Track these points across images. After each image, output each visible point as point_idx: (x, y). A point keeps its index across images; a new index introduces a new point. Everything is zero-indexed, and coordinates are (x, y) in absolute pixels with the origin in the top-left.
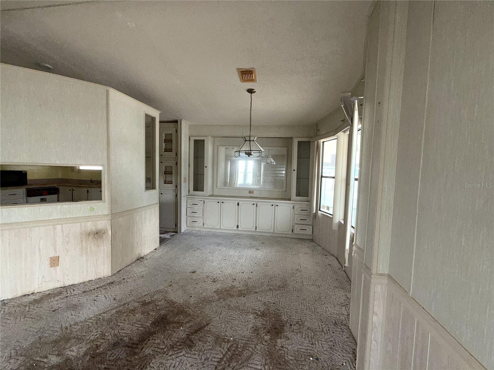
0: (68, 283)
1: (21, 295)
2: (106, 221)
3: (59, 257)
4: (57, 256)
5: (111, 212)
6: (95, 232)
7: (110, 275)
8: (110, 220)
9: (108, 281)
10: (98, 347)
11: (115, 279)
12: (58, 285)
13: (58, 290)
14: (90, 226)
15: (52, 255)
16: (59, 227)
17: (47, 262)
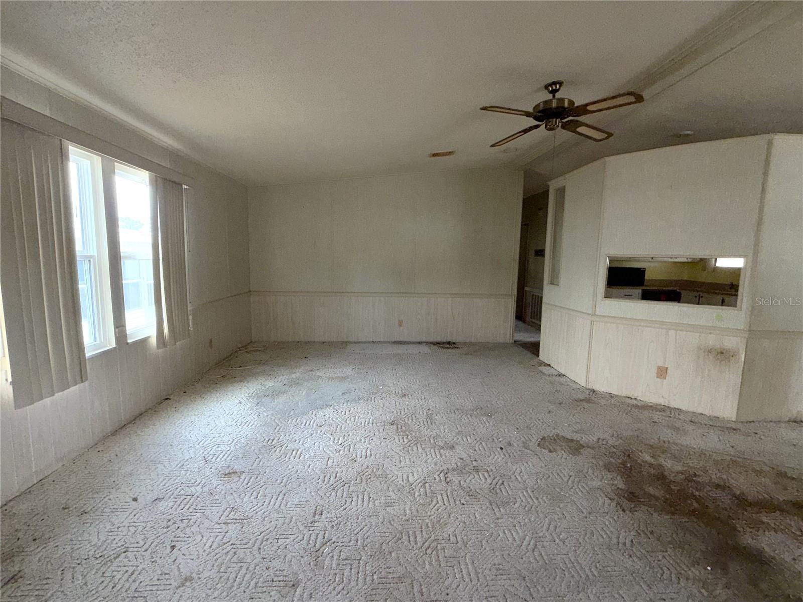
0: (674, 404)
1: (625, 395)
2: (739, 338)
3: (667, 368)
4: (664, 367)
5: (750, 327)
6: (719, 351)
7: (734, 420)
8: (746, 339)
9: (729, 425)
10: (695, 475)
11: (739, 426)
12: (663, 402)
13: (662, 407)
14: (712, 340)
15: (661, 364)
16: (672, 332)
17: (654, 371)
